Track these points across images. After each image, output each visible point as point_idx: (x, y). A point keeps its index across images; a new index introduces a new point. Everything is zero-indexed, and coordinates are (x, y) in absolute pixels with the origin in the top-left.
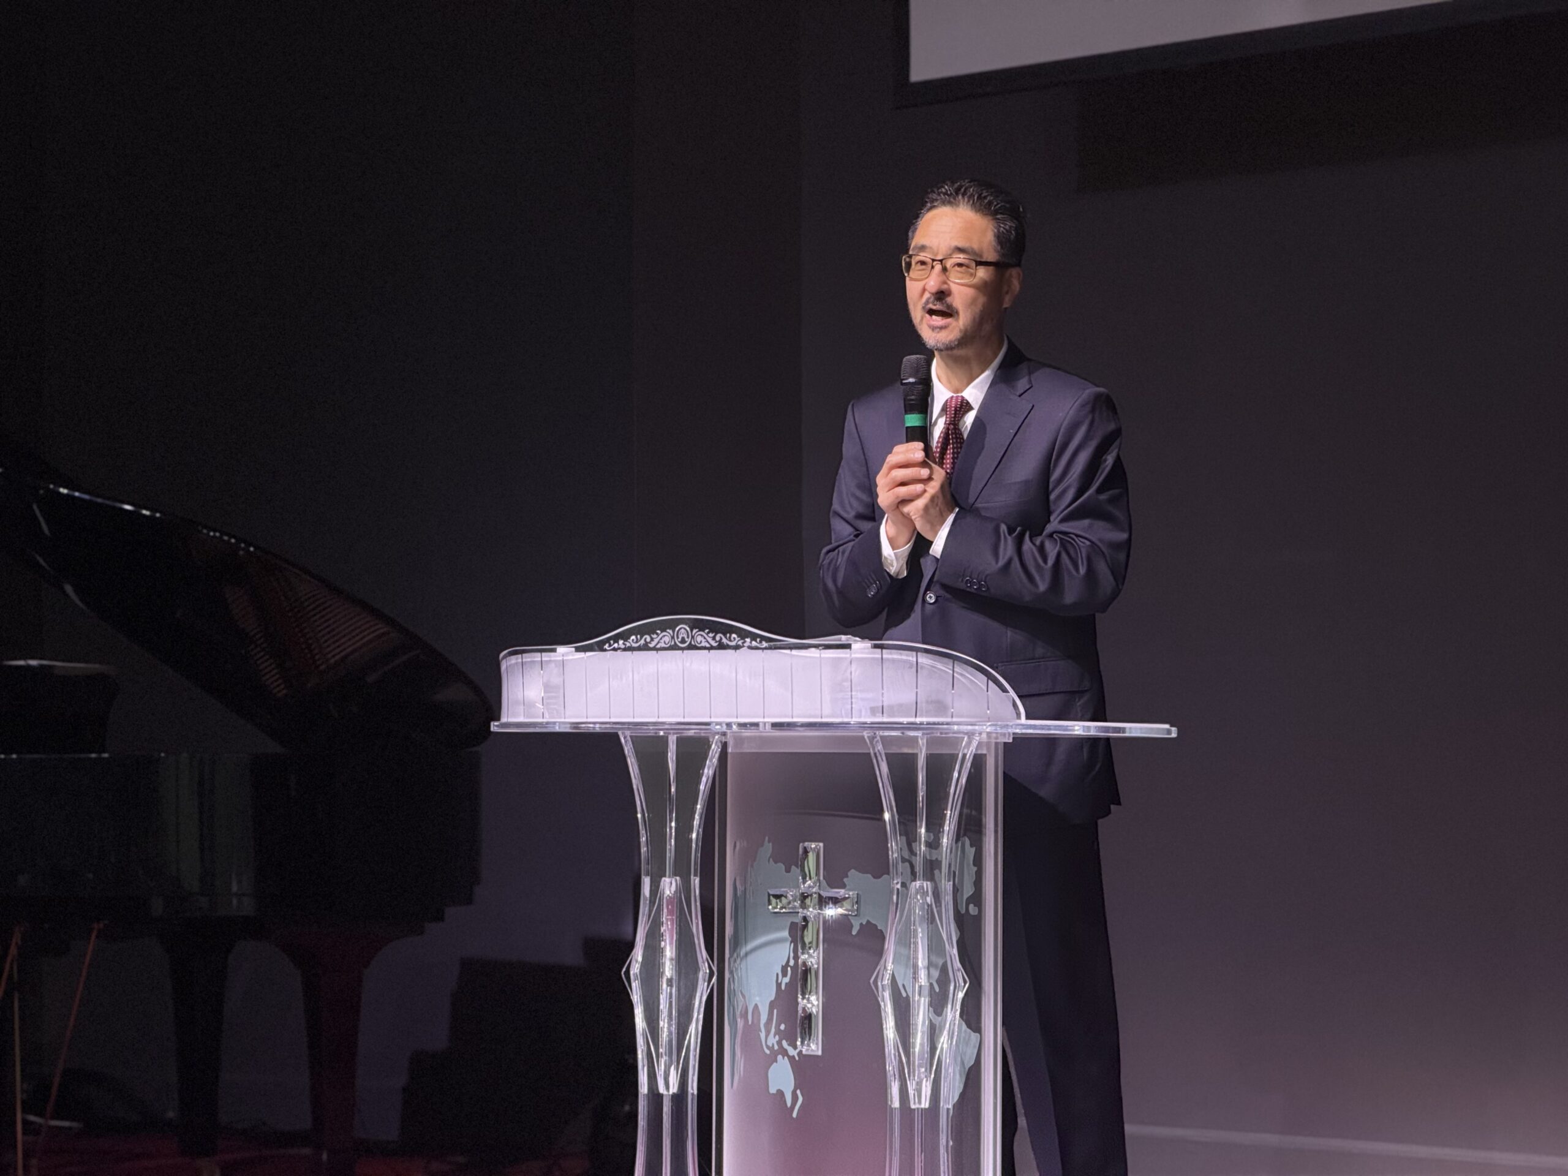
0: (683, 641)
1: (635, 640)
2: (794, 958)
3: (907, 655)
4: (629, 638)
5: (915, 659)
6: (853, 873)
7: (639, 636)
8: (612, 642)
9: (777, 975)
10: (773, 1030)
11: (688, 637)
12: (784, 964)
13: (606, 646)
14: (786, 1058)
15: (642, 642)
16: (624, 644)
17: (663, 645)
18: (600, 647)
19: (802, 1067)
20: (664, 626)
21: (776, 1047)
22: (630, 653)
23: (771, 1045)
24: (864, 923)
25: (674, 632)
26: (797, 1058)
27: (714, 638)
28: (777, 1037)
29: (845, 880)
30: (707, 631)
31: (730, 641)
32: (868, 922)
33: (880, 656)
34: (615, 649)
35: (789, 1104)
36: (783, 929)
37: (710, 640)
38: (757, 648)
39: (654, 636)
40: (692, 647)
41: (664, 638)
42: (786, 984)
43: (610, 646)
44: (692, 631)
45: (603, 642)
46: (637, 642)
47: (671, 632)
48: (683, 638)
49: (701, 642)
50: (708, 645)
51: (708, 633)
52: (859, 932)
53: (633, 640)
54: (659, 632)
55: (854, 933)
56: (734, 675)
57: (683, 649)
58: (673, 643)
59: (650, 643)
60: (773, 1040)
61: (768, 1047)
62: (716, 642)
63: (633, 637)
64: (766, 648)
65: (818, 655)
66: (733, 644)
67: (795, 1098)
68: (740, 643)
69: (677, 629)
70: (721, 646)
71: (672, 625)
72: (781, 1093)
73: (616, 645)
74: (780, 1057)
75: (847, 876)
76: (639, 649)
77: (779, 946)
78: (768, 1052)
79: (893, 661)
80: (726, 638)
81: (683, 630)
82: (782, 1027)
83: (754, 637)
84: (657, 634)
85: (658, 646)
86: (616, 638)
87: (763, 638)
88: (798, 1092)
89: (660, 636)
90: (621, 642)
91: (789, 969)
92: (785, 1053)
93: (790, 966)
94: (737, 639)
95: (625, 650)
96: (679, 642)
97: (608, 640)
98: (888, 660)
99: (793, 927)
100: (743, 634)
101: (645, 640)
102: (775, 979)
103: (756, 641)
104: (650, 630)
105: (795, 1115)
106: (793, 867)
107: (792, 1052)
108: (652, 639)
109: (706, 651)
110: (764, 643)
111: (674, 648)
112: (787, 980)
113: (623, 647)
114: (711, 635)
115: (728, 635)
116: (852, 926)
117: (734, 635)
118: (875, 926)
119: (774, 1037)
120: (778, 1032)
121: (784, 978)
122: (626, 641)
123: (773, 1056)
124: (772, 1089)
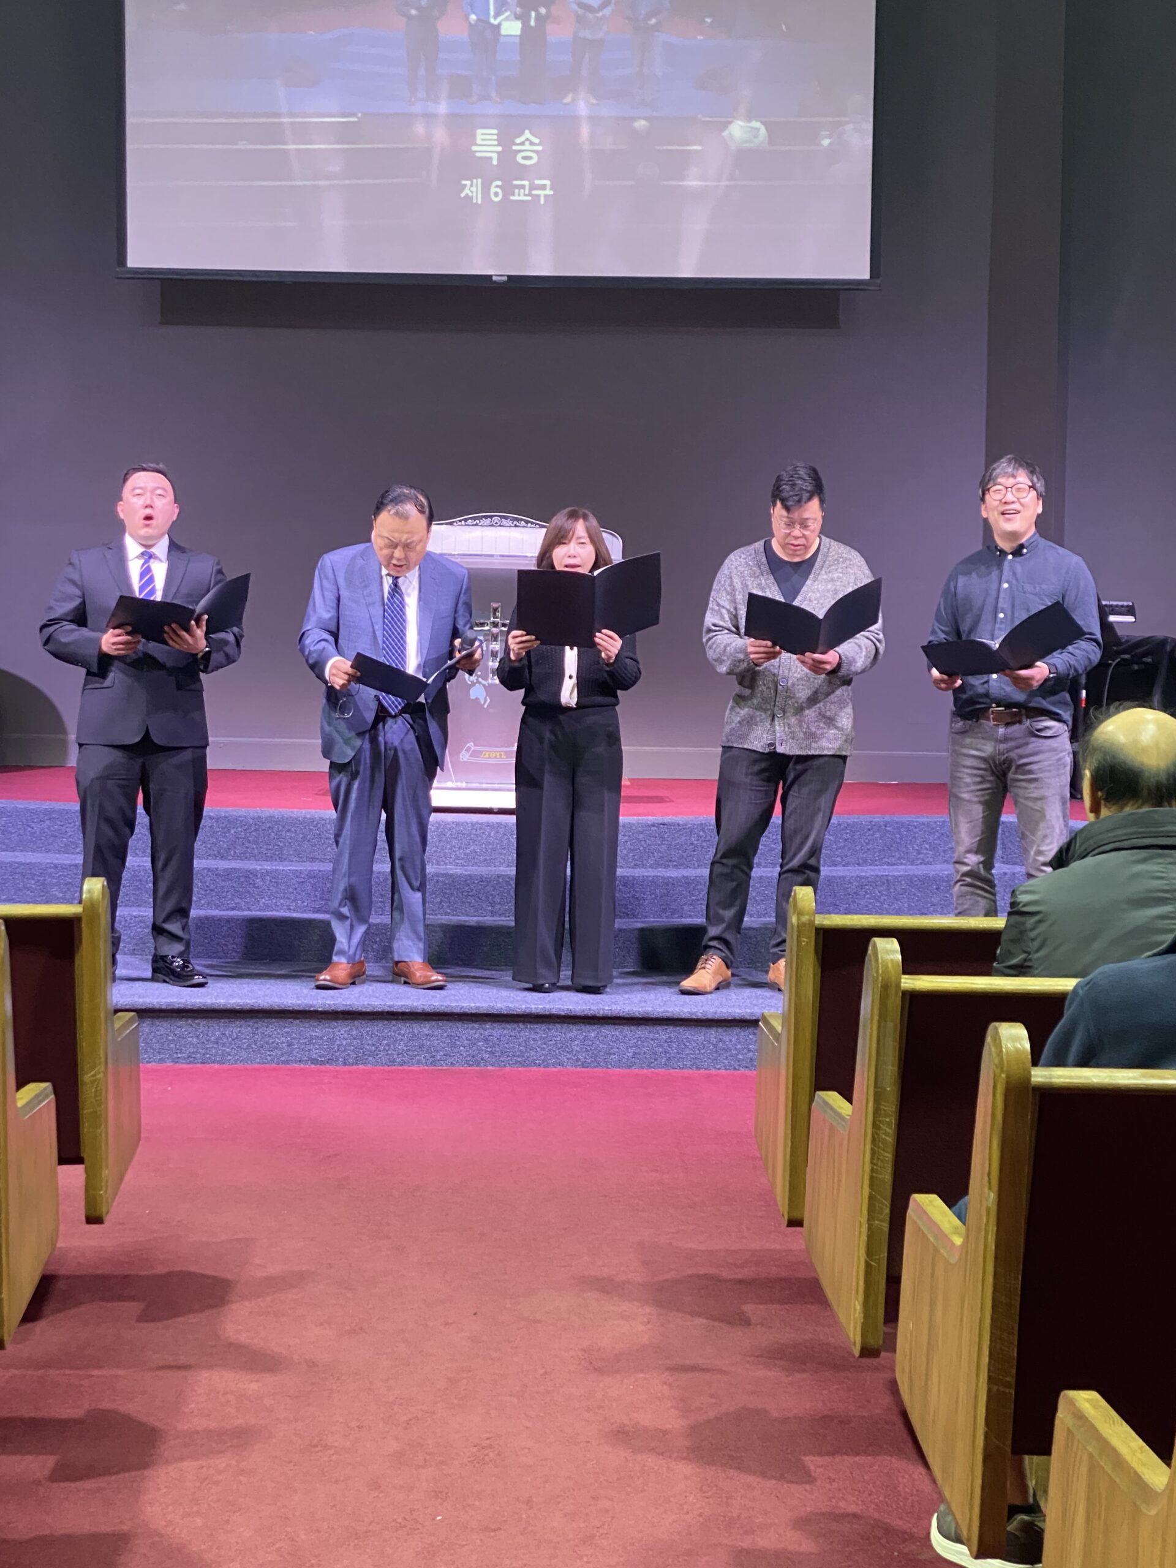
0: (496, 523)
7: (472, 521)
11: (499, 522)
15: (474, 523)
18: (451, 524)
20: (486, 517)
21: (475, 681)
22: (468, 527)
26: (487, 685)
27: (513, 523)
30: (509, 520)
31: (520, 524)
35: (482, 702)
37: (511, 524)
38: (533, 528)
39: (481, 521)
40: (500, 526)
41: (488, 522)
44: (501, 520)
45: (454, 522)
46: (471, 523)
47: (490, 519)
49: (506, 524)
54: (483, 519)
56: (521, 537)
57: (496, 526)
59: (479, 523)
63: (470, 521)
66: (522, 525)
67: (485, 701)
68: (525, 525)
69: (493, 519)
70: (516, 526)
71: (491, 517)
72: (477, 698)
73: (461, 524)
74: (477, 685)
76: (473, 525)
81: (496, 519)
83: (532, 523)
85: (483, 525)
86: (460, 521)
87: (537, 524)
88: (487, 697)
89: (484, 521)
90: (463, 522)
92: (480, 683)
95: (466, 525)
96: (494, 523)
97: (457, 521)
99: (485, 635)
100: (527, 522)
101: (476, 522)
103: (532, 525)
104: (480, 518)
105: (485, 706)
107: (484, 682)
111: (492, 525)
114: (511, 522)
115: (519, 522)
117: (523, 522)
122: (466, 522)
123: (473, 684)
124: (473, 697)
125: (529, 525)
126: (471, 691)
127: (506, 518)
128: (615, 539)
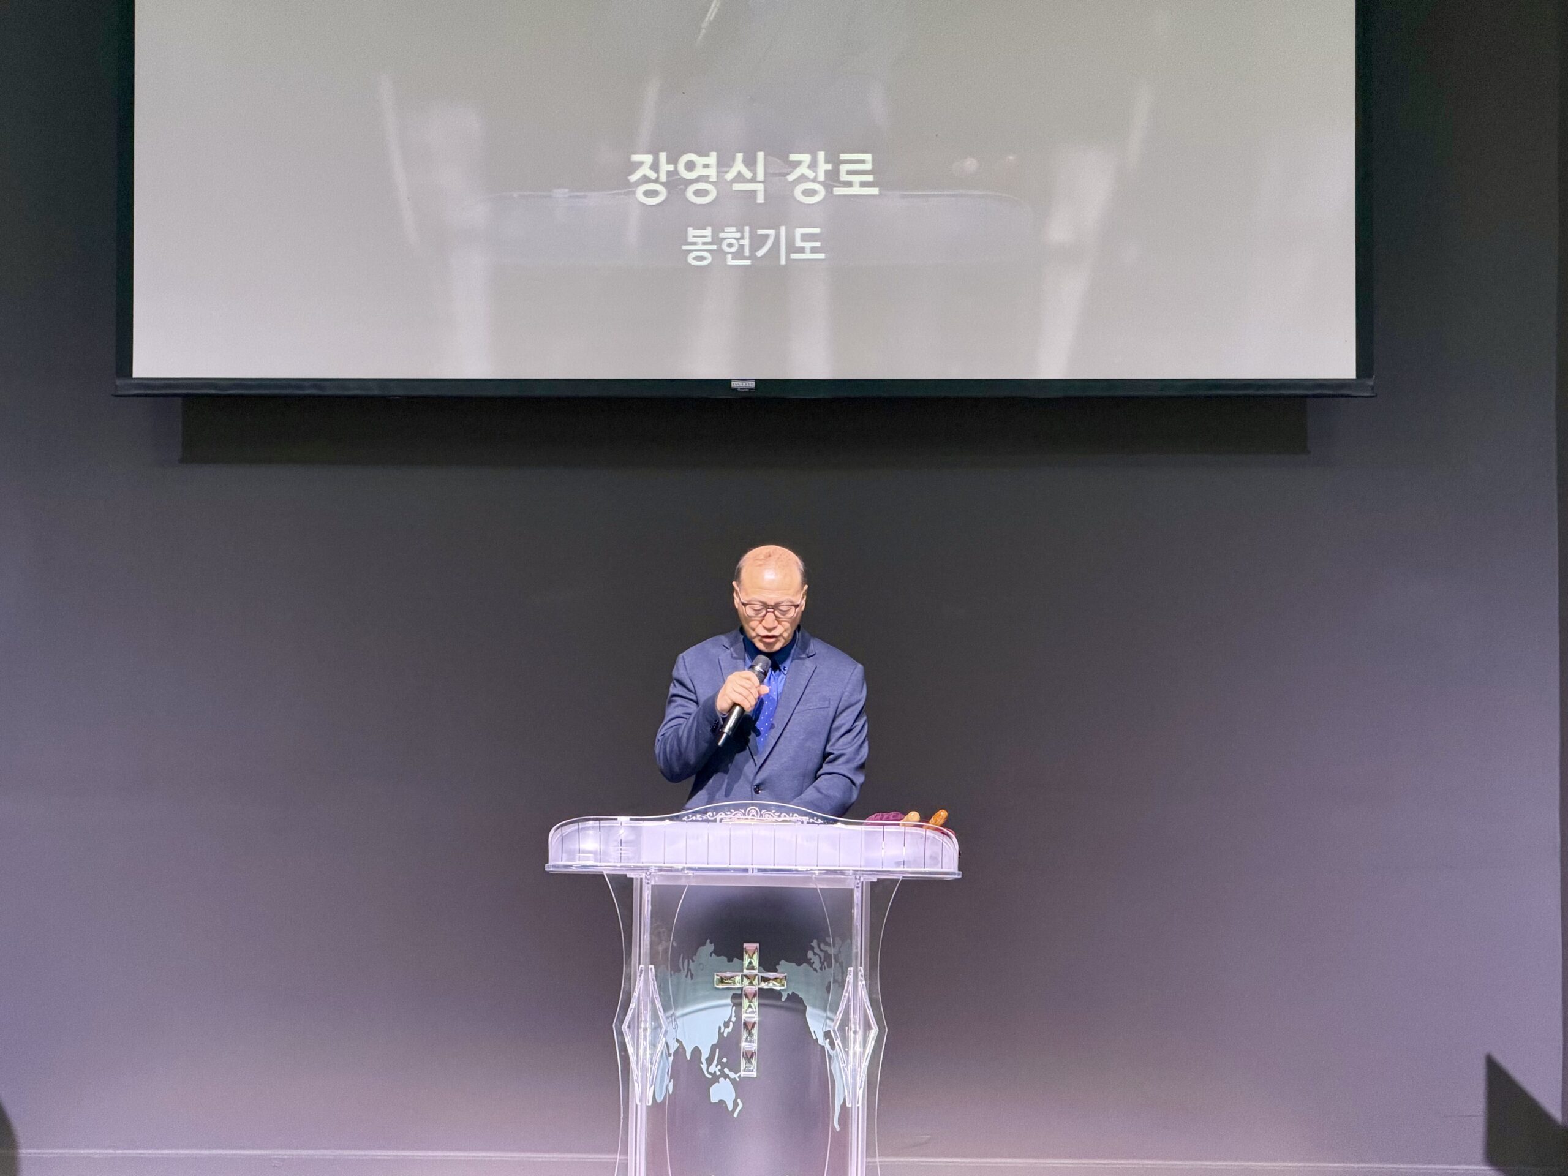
0: (753, 816)
1: (711, 815)
2: (735, 1016)
3: (921, 831)
4: (706, 814)
5: (924, 833)
6: (782, 962)
8: (690, 816)
9: (720, 1027)
10: (715, 1062)
11: (757, 814)
12: (726, 1021)
13: (685, 818)
14: (727, 1079)
15: (718, 817)
16: (701, 817)
18: (678, 818)
19: (740, 1085)
21: (718, 1073)
22: (707, 823)
23: (713, 1072)
24: (790, 993)
25: (745, 811)
26: (738, 1080)
27: (779, 816)
28: (719, 1067)
29: (777, 967)
30: (773, 811)
31: (792, 818)
32: (793, 993)
33: (903, 830)
34: (692, 821)
35: (730, 1109)
36: (726, 997)
37: (776, 817)
38: (813, 823)
39: (729, 813)
40: (759, 821)
42: (728, 1033)
43: (689, 818)
44: (761, 812)
45: (684, 815)
46: (713, 816)
47: (743, 811)
49: (768, 818)
50: (774, 820)
51: (774, 813)
52: (787, 1000)
53: (709, 815)
55: (783, 999)
56: (794, 839)
59: (725, 817)
60: (714, 1068)
61: (710, 1073)
62: (781, 818)
64: (821, 824)
65: (860, 829)
66: (795, 819)
67: (736, 1104)
68: (800, 819)
70: (785, 821)
72: (722, 1102)
73: (694, 818)
74: (722, 1079)
75: (779, 964)
76: (715, 821)
77: (725, 1008)
78: (710, 1076)
79: (912, 833)
81: (753, 811)
82: (725, 1060)
85: (733, 819)
87: (819, 817)
88: (739, 1101)
89: (733, 814)
91: (731, 1024)
92: (726, 1076)
93: (732, 1022)
94: (798, 817)
95: (703, 821)
97: (687, 815)
98: (908, 832)
99: (734, 996)
101: (721, 815)
102: (718, 1030)
103: (813, 819)
105: (735, 1115)
106: (735, 959)
107: (732, 1075)
108: (727, 815)
109: (773, 823)
110: (819, 820)
111: (746, 820)
112: (729, 1030)
113: (700, 819)
114: (777, 814)
115: (791, 815)
116: (782, 995)
117: (795, 815)
118: (797, 995)
119: (717, 1066)
120: (719, 1062)
121: (727, 1029)
122: (704, 815)
123: (715, 1079)
124: (714, 1099)
125: (805, 819)
126: (714, 1089)
128: (946, 838)
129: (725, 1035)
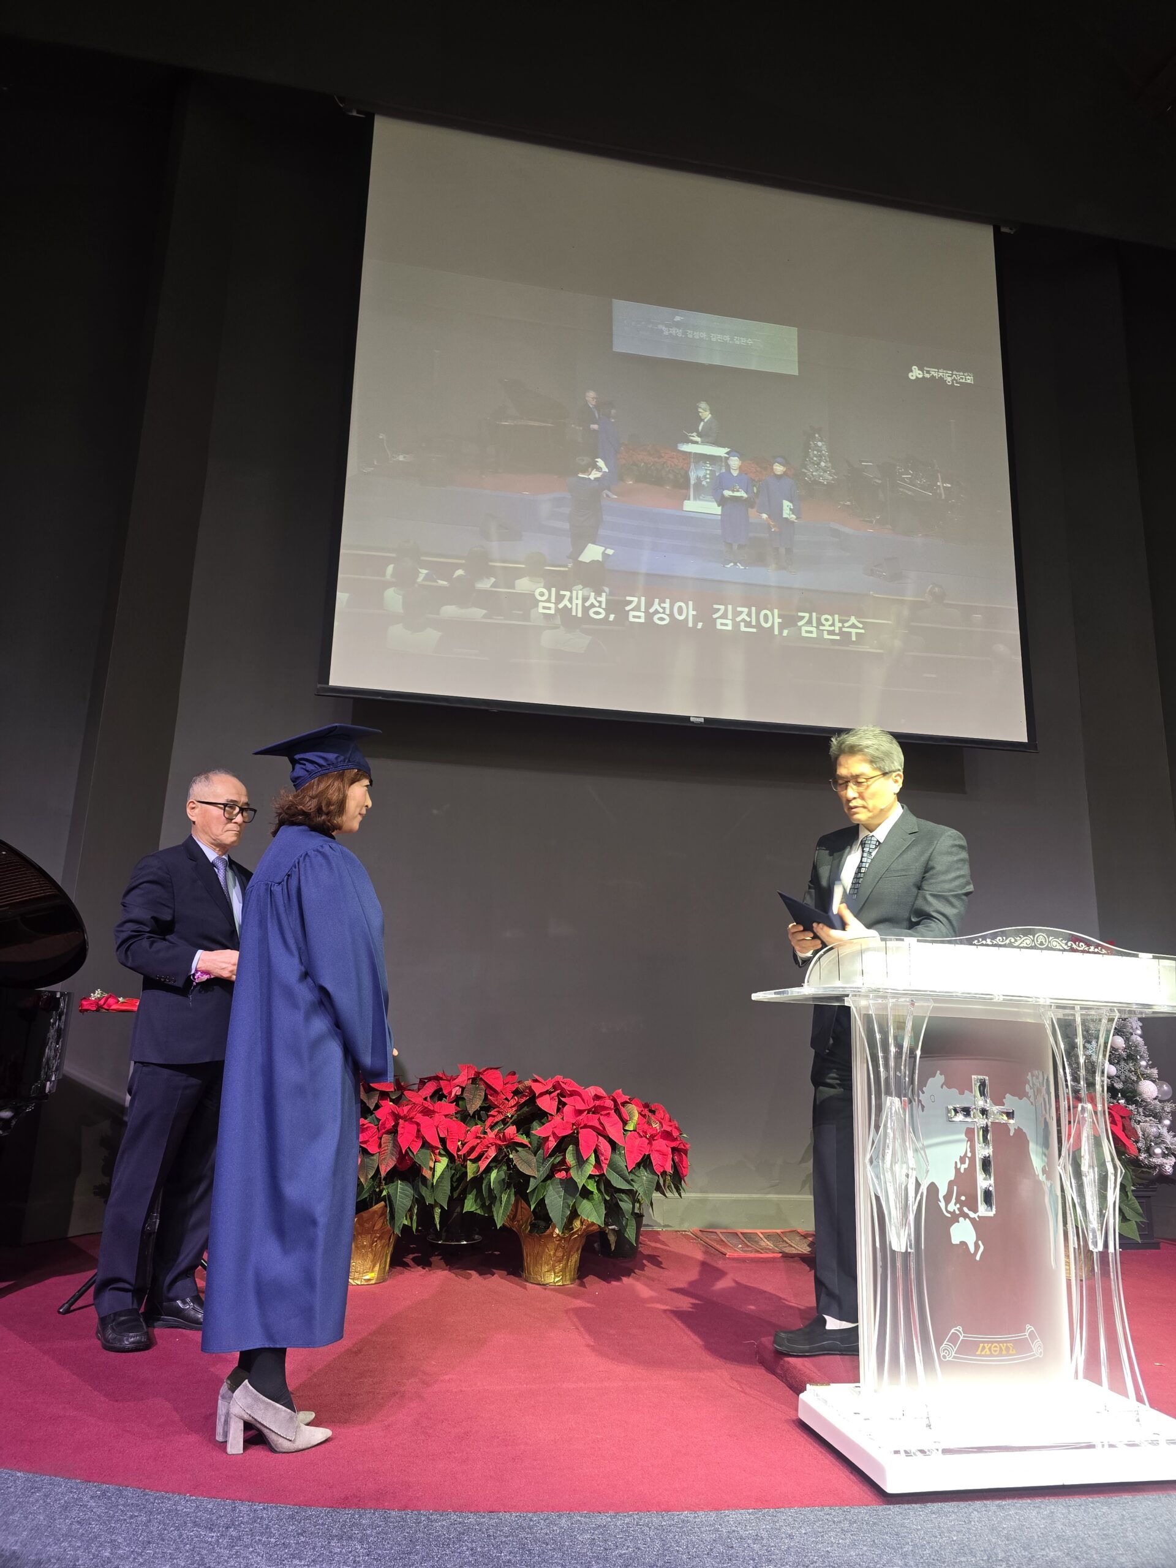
0: (1042, 944)
2: (970, 1152)
4: (996, 938)
6: (1008, 1096)
7: (1004, 938)
8: (980, 940)
9: (956, 1163)
10: (953, 1200)
11: (1046, 942)
12: (961, 1156)
13: (976, 942)
14: (967, 1219)
15: (1008, 941)
17: (1026, 945)
18: (970, 942)
19: (979, 1225)
20: (1026, 933)
21: (957, 1212)
22: (997, 948)
23: (952, 1211)
24: (1017, 1128)
25: (1034, 937)
26: (978, 1219)
27: (1066, 944)
28: (958, 1206)
29: (1004, 1100)
30: (1060, 939)
31: (1079, 947)
32: (1019, 1127)
34: (982, 945)
35: (972, 1250)
36: (959, 1132)
37: (1063, 945)
38: (1098, 952)
39: (1018, 938)
40: (1048, 948)
41: (1028, 941)
42: (965, 1169)
43: (979, 942)
44: (1049, 938)
45: (975, 939)
46: (1002, 941)
47: (1031, 937)
48: (1041, 942)
49: (1056, 946)
50: (1061, 948)
51: (1062, 940)
52: (1015, 1134)
53: (999, 940)
54: (1022, 936)
55: (1011, 1134)
57: (1042, 949)
58: (1033, 944)
59: (1014, 943)
60: (953, 1207)
61: (948, 1212)
62: (1068, 947)
63: (1000, 938)
64: (1105, 954)
66: (1082, 949)
67: (977, 1247)
68: (1086, 949)
69: (1036, 936)
70: (1072, 950)
71: (1032, 932)
72: (963, 1244)
73: (984, 942)
74: (961, 1219)
75: (1005, 1098)
76: (1005, 946)
77: (959, 1143)
78: (949, 1215)
80: (1075, 944)
81: (1041, 936)
82: (963, 1198)
84: (1020, 937)
85: (1021, 945)
86: (984, 938)
87: (1103, 947)
88: (980, 1242)
89: (1023, 939)
90: (989, 941)
91: (967, 1159)
92: (965, 1216)
93: (968, 1157)
94: (1084, 946)
95: (993, 945)
96: (1040, 945)
97: (978, 938)
99: (968, 1131)
100: (1088, 944)
101: (1010, 940)
102: (954, 1165)
103: (1098, 948)
104: (1017, 934)
105: (978, 1258)
106: (966, 1091)
107: (972, 1215)
108: (1016, 941)
109: (1061, 952)
110: (1103, 950)
111: (1035, 947)
112: (966, 1166)
113: (991, 943)
114: (1064, 942)
115: (1077, 943)
116: (1010, 1130)
117: (1081, 944)
119: (955, 1205)
120: (958, 1201)
121: (963, 1165)
122: (993, 940)
123: (955, 1219)
124: (955, 1240)
125: (1092, 949)
126: (954, 1230)
127: (1056, 935)
129: (962, 1171)
